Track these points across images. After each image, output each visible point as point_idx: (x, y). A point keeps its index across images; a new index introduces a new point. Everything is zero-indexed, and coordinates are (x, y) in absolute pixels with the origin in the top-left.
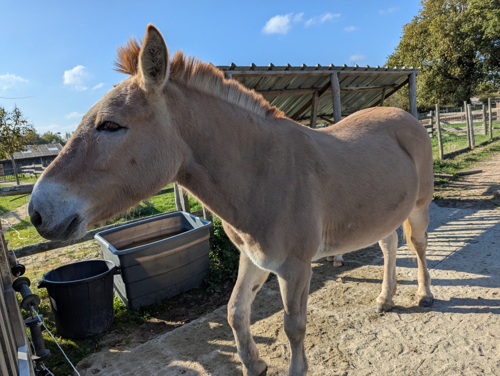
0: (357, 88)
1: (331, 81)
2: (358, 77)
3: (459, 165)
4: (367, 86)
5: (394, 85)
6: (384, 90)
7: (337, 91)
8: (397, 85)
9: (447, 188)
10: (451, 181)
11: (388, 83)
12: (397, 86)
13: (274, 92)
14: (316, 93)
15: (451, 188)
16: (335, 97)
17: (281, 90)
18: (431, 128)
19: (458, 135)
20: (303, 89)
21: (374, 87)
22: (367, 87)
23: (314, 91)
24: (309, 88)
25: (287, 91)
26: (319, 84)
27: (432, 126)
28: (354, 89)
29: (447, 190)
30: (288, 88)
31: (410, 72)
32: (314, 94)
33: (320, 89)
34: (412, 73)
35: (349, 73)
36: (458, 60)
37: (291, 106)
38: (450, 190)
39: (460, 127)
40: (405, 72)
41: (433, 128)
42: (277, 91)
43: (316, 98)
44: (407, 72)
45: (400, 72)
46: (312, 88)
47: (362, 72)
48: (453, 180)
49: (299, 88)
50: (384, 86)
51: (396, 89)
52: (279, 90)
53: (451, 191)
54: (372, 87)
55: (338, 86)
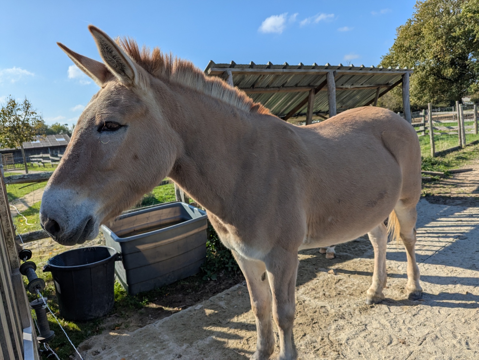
0: (352, 87)
1: (327, 80)
2: (353, 76)
3: (450, 163)
4: (362, 85)
5: (388, 84)
6: (378, 89)
7: (333, 89)
9: (438, 185)
10: (442, 179)
11: (382, 82)
12: (391, 85)
13: (272, 89)
14: (313, 91)
15: (442, 185)
16: (331, 95)
17: (278, 87)
18: (423, 127)
19: (450, 134)
20: (300, 86)
21: (368, 85)
23: (310, 89)
24: (305, 86)
25: (284, 88)
26: (315, 83)
27: (424, 125)
28: (349, 88)
29: (437, 187)
30: (285, 85)
31: (404, 72)
32: (310, 91)
33: (316, 87)
34: (406, 73)
35: (345, 72)
36: (451, 61)
37: (288, 102)
38: (441, 187)
39: (452, 126)
40: (398, 72)
41: (426, 126)
42: (275, 88)
43: (313, 95)
44: (401, 72)
45: (394, 72)
46: (309, 86)
47: (357, 71)
48: (444, 178)
49: (296, 86)
50: (379, 85)
51: (391, 88)
52: (277, 87)
53: (442, 188)
54: (366, 86)
55: (334, 85)
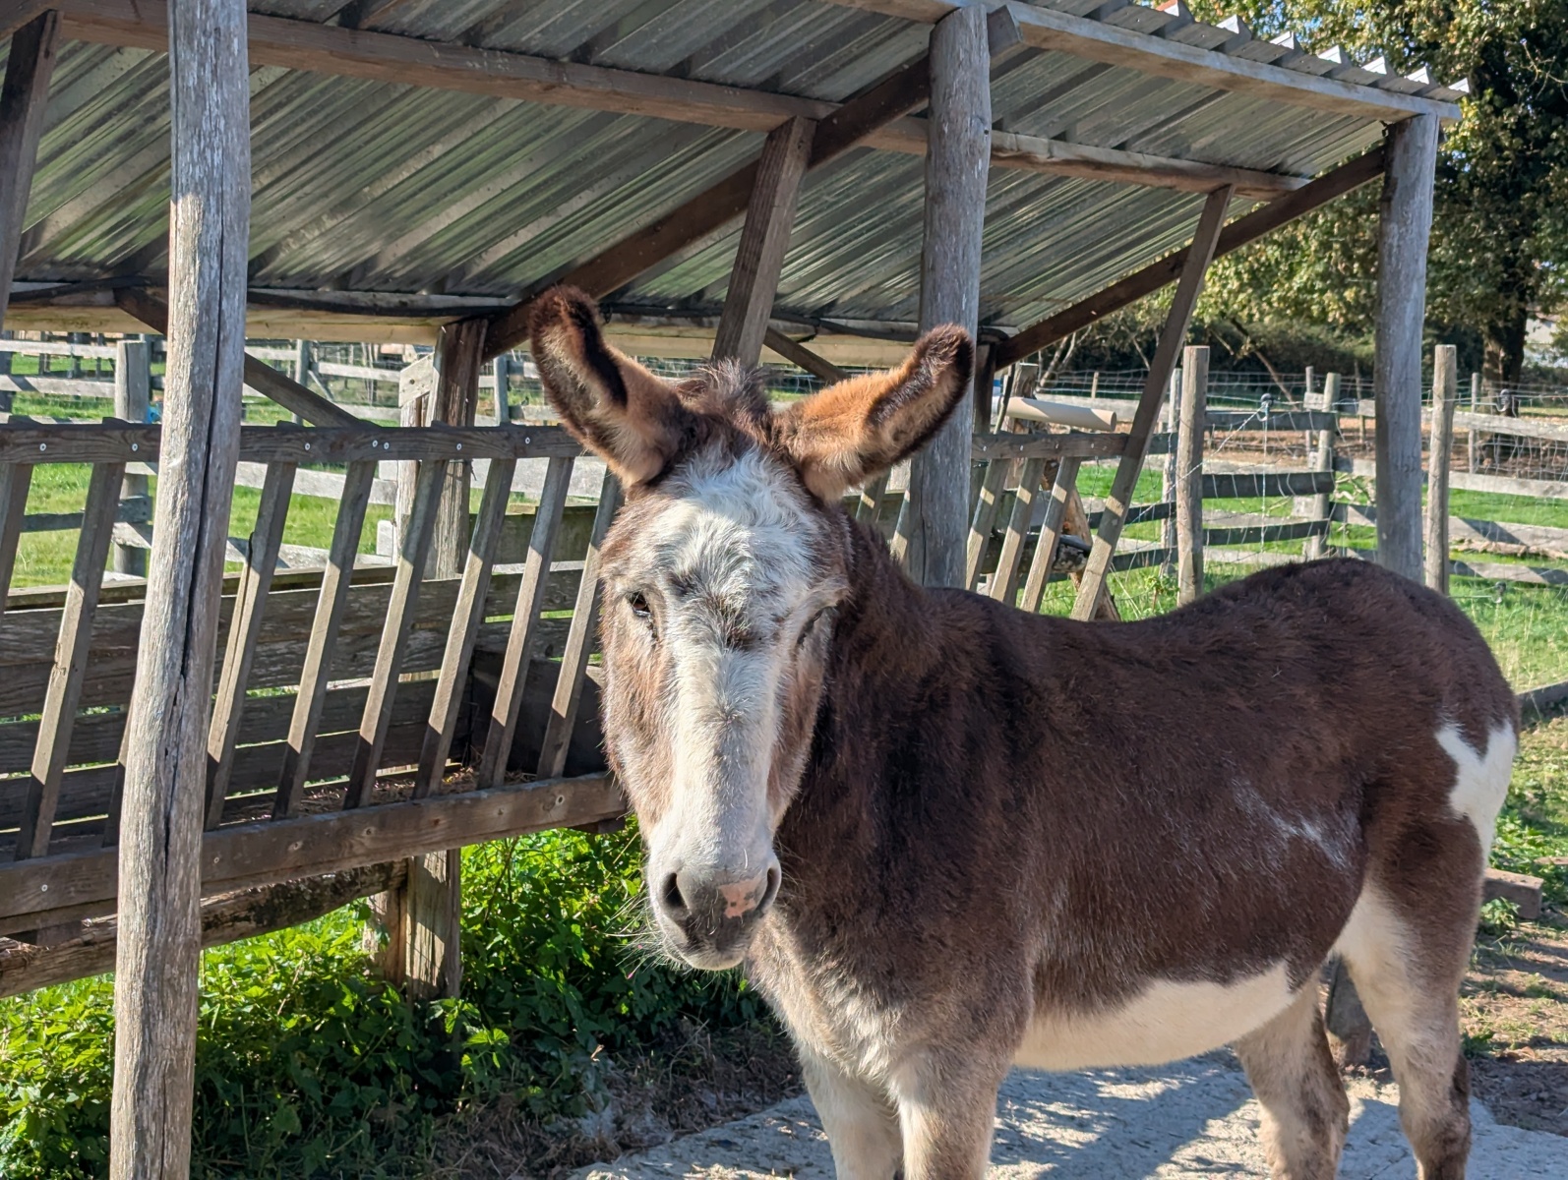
0: (1061, 152)
1: (937, 69)
2: (1101, 67)
4: (1121, 147)
5: (1277, 172)
6: (1217, 198)
7: (973, 153)
8: (1297, 175)
9: (1513, 977)
10: (1527, 927)
11: (1246, 154)
12: (1299, 184)
13: (501, 62)
14: (797, 132)
15: (1536, 979)
16: (950, 201)
17: (552, 59)
18: (1316, 500)
19: (1485, 575)
20: (709, 81)
21: (1163, 160)
22: (1119, 157)
23: (782, 118)
24: (748, 87)
25: (594, 74)
26: (829, 72)
28: (1042, 156)
29: (1513, 992)
30: (605, 54)
31: (1408, 106)
32: (776, 135)
33: (823, 112)
34: (1419, 115)
38: (1535, 992)
40: (1378, 99)
42: (522, 60)
43: (791, 171)
44: (1395, 103)
45: (1353, 96)
46: (771, 87)
47: (1140, 43)
48: (1542, 921)
49: (681, 71)
50: (1226, 166)
51: (1292, 207)
52: (537, 55)
53: (1543, 1000)
54: (1148, 161)
55: (982, 120)
